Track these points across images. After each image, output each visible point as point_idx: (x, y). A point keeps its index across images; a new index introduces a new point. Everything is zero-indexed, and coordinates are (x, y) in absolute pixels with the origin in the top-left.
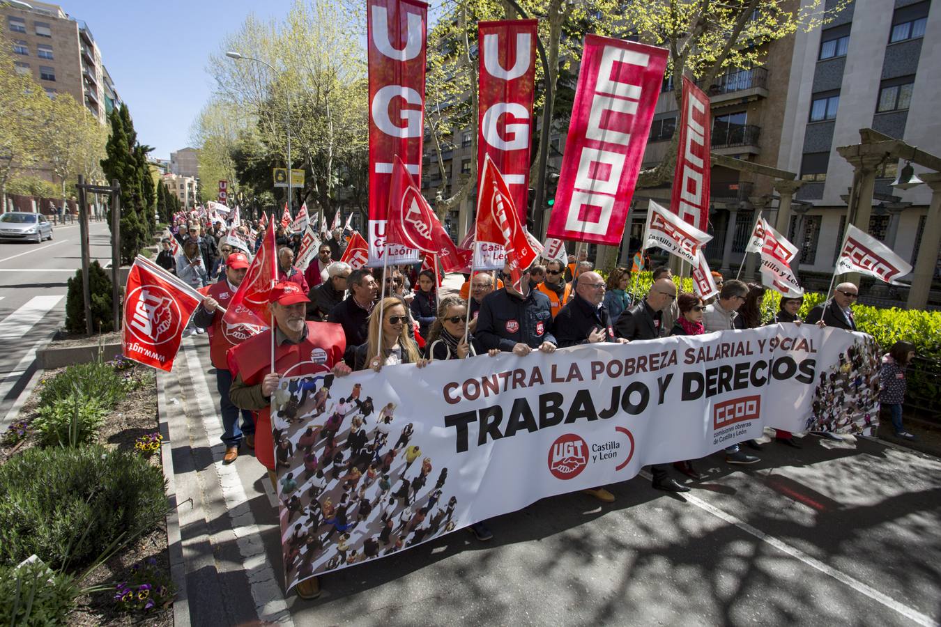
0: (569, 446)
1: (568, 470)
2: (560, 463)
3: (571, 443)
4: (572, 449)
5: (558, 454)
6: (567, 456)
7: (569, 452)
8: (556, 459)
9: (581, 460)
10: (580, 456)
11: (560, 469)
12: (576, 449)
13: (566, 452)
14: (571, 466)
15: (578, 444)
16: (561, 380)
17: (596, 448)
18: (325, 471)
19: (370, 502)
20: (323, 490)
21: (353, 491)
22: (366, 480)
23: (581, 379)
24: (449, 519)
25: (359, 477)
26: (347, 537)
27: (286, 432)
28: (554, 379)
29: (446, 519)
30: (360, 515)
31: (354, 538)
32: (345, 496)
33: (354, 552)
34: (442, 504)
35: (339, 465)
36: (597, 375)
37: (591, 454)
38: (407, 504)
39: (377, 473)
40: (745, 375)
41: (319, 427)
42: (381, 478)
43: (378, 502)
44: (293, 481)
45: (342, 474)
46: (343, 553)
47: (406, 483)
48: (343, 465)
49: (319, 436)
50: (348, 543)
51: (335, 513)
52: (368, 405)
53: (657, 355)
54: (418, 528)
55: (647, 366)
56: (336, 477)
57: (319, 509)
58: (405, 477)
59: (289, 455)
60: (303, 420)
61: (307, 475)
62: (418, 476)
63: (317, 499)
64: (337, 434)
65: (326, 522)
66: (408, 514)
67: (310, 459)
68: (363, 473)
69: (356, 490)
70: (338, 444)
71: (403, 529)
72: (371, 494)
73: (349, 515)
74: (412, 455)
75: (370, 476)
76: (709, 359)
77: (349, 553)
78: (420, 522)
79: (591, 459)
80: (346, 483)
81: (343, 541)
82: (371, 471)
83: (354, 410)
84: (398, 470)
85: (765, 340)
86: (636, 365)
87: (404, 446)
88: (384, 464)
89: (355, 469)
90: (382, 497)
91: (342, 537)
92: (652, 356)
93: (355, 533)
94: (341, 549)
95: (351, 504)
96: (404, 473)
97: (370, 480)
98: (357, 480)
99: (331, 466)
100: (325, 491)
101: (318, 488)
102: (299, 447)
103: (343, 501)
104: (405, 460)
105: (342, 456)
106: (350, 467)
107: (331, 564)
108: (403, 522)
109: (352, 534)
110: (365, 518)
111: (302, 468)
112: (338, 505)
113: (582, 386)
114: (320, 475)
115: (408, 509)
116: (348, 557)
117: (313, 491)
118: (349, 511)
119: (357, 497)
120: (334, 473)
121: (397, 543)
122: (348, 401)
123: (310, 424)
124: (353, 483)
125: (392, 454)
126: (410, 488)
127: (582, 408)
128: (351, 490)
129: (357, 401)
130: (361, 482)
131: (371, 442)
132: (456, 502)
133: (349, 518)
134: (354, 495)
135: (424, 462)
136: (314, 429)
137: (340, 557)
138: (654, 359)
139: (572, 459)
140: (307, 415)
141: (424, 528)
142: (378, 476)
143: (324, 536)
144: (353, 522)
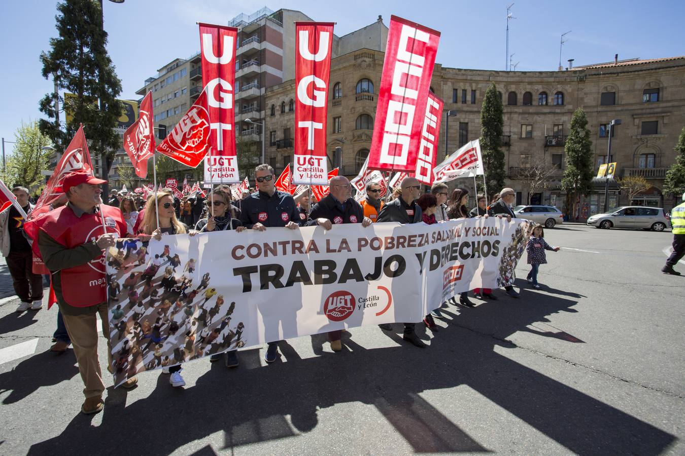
0: (341, 299)
1: (339, 315)
2: (334, 310)
3: (343, 297)
4: (343, 301)
5: (332, 304)
6: (339, 305)
7: (341, 303)
8: (330, 307)
9: (349, 308)
10: (349, 305)
11: (333, 314)
12: (346, 301)
13: (339, 303)
14: (342, 312)
15: (348, 298)
16: (334, 251)
17: (361, 300)
18: (144, 302)
19: (178, 324)
20: (142, 315)
21: (165, 315)
22: (175, 309)
23: (349, 251)
24: (239, 339)
25: (170, 307)
26: (161, 346)
27: (115, 276)
28: (329, 250)
29: (236, 338)
30: (170, 332)
31: (166, 347)
32: (159, 319)
33: (167, 358)
34: (232, 326)
35: (155, 298)
36: (362, 248)
37: (357, 304)
38: (205, 325)
39: (183, 304)
40: (455, 251)
41: (140, 273)
42: (186, 308)
43: (184, 324)
44: (121, 310)
45: (157, 304)
46: (158, 358)
47: (205, 311)
48: (157, 298)
49: (140, 278)
50: (161, 351)
51: (152, 330)
52: (176, 260)
53: (415, 236)
54: (214, 342)
55: (406, 244)
56: (152, 306)
57: (139, 329)
58: (204, 307)
59: (117, 293)
60: (127, 267)
61: (131, 305)
62: (214, 307)
63: (139, 321)
64: (153, 278)
65: (145, 337)
66: (206, 332)
67: (132, 294)
68: (172, 304)
69: (167, 315)
70: (154, 285)
71: (202, 342)
72: (178, 318)
73: (162, 331)
74: (210, 294)
75: (178, 306)
76: (444, 240)
77: (163, 358)
78: (215, 338)
79: (357, 307)
80: (160, 310)
81: (158, 349)
82: (179, 303)
83: (165, 263)
84: (199, 302)
85: (469, 228)
86: (395, 242)
87: (205, 288)
88: (189, 298)
89: (167, 301)
90: (187, 320)
91: (157, 346)
92: (410, 237)
93: (167, 343)
94: (157, 355)
95: (163, 324)
96: (203, 305)
97: (177, 309)
98: (168, 309)
99: (149, 298)
100: (144, 315)
101: (139, 314)
102: (125, 286)
103: (157, 322)
104: (204, 296)
105: (157, 292)
106: (163, 300)
107: (150, 366)
108: (202, 337)
109: (164, 344)
110: (174, 334)
111: (127, 301)
112: (154, 325)
113: (351, 256)
114: (140, 305)
115: (206, 329)
116: (162, 361)
117: (135, 316)
118: (162, 329)
119: (168, 320)
120: (151, 303)
121: (198, 352)
122: (162, 256)
123: (133, 270)
124: (165, 310)
125: (195, 293)
126: (208, 315)
127: (351, 272)
128: (163, 315)
129: (168, 257)
130: (171, 310)
131: (179, 285)
132: (243, 327)
133: (162, 333)
134: (166, 319)
135: (219, 298)
136: (136, 274)
137: (156, 361)
138: (412, 239)
139: (343, 307)
140: (131, 264)
141: (218, 343)
142: (184, 306)
143: (144, 346)
144: (165, 336)
